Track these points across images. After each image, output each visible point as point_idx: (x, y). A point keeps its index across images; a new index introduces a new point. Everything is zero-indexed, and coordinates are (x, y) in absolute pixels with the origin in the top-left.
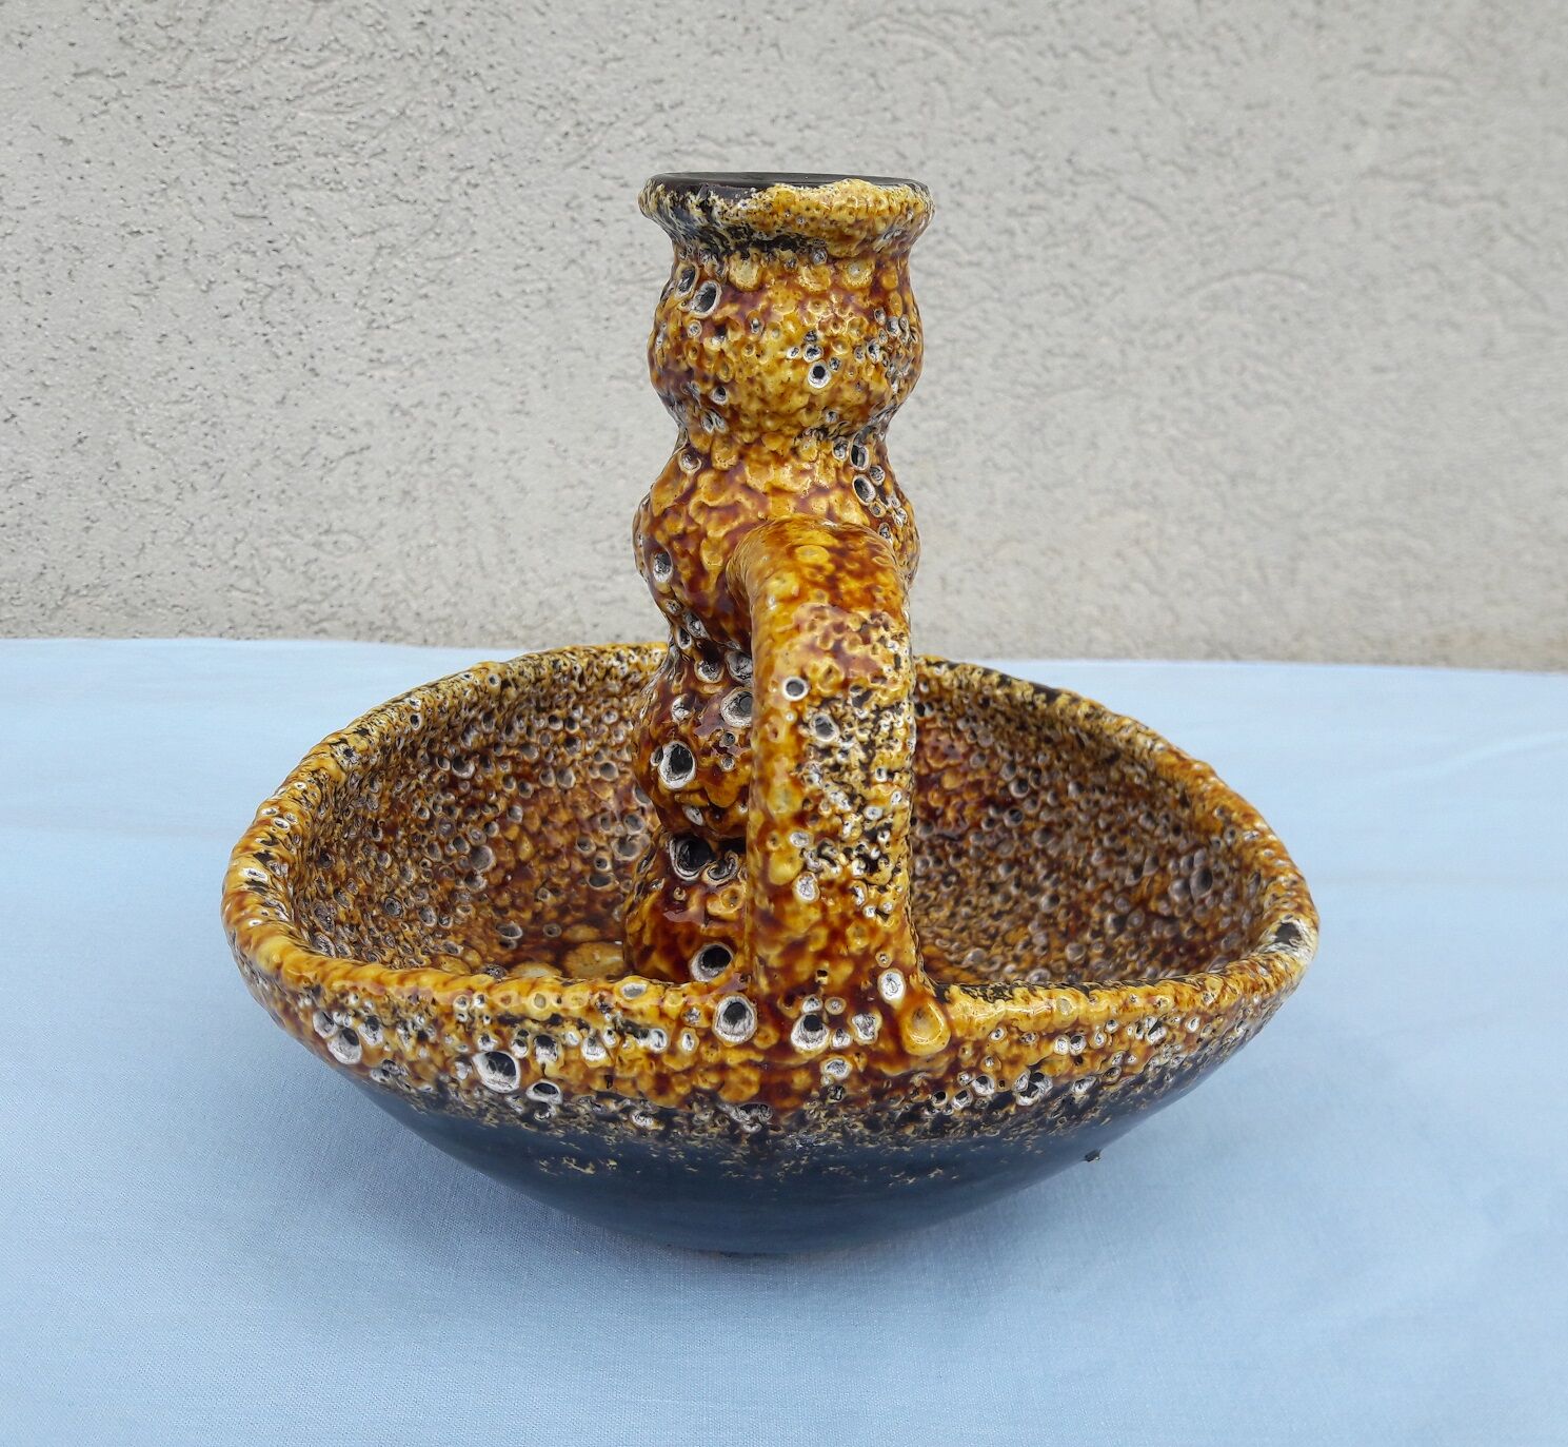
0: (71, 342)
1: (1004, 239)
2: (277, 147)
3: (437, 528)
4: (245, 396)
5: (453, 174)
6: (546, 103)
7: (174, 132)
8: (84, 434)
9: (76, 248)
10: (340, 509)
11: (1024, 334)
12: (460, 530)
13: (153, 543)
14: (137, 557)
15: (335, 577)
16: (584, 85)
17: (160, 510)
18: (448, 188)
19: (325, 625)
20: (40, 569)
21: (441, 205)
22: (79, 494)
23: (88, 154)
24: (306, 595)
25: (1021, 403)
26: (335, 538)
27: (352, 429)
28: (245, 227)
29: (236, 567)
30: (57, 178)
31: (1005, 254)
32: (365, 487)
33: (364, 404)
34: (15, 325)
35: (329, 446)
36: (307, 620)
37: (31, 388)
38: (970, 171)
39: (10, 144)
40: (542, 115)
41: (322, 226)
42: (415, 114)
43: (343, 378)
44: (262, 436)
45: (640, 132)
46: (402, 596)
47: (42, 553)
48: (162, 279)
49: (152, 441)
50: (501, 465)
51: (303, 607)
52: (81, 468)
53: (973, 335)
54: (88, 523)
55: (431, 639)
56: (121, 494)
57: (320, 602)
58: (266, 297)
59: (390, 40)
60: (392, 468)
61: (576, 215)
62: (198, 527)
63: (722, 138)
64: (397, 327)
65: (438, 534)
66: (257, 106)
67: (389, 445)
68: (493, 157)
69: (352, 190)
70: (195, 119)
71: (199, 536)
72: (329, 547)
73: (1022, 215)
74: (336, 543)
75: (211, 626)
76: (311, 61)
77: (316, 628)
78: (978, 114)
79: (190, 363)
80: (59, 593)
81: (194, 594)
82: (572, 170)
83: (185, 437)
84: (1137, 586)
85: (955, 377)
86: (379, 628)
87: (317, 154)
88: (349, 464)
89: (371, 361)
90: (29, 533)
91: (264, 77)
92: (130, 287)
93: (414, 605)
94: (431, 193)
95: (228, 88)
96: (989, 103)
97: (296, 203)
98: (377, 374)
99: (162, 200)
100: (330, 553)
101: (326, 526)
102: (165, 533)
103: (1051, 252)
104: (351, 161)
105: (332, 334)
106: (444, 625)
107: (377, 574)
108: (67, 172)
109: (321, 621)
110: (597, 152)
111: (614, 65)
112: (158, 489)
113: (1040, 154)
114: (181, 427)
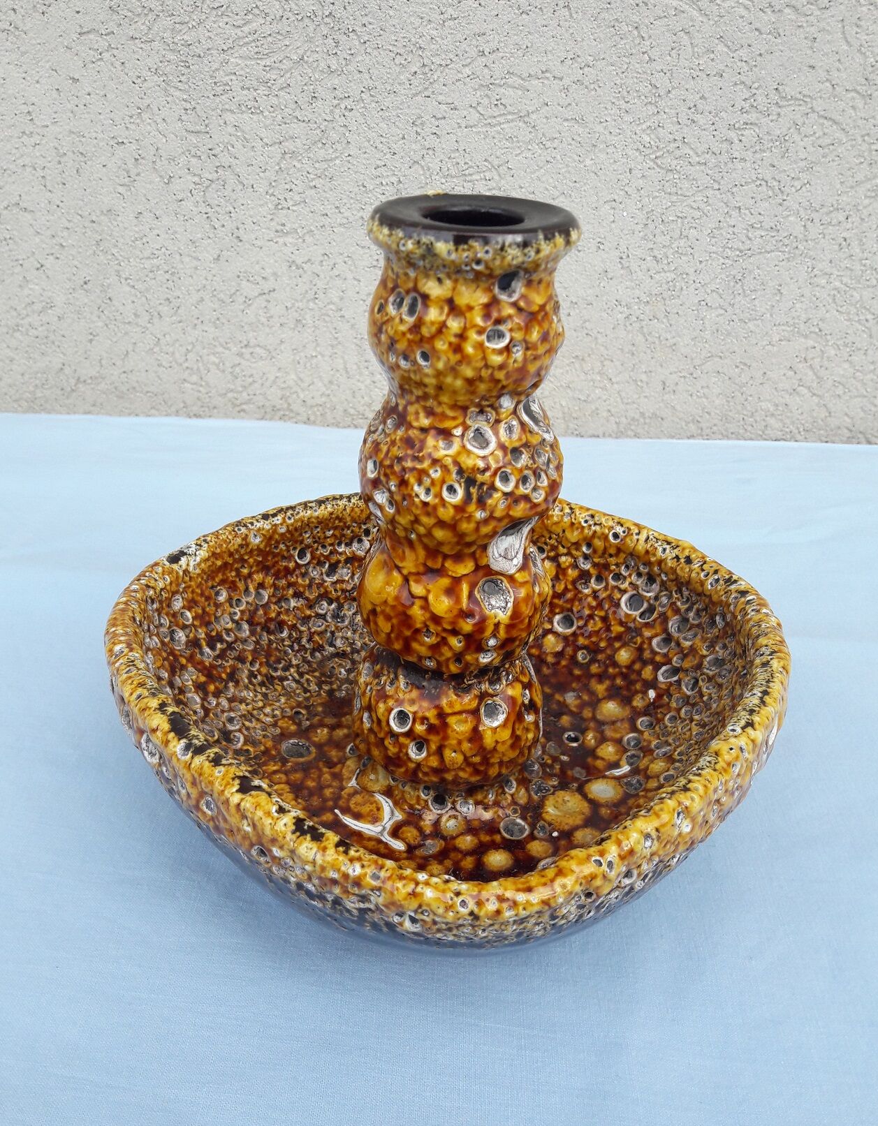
0: (79, 217)
1: (725, 145)
2: (215, 83)
3: (318, 345)
4: (194, 255)
5: (336, 102)
6: (402, 51)
7: (145, 73)
8: (87, 279)
9: (82, 154)
10: (255, 331)
11: (734, 213)
12: (332, 346)
13: (134, 351)
14: (123, 359)
15: (251, 376)
16: (429, 38)
17: (138, 329)
18: (332, 112)
19: (244, 407)
20: (60, 366)
21: (326, 123)
22: (85, 318)
23: (90, 89)
24: (232, 387)
25: (729, 262)
26: (251, 350)
27: (263, 278)
28: (193, 139)
29: (187, 368)
30: (69, 106)
31: (725, 157)
32: (272, 317)
33: (272, 261)
34: (43, 205)
35: (249, 289)
36: (233, 403)
37: (53, 247)
38: (703, 97)
39: (38, 82)
40: (399, 60)
41: (245, 138)
42: (311, 60)
43: (258, 243)
44: (204, 282)
45: (467, 71)
46: (294, 389)
47: (62, 356)
48: (138, 174)
49: (132, 284)
50: (362, 302)
51: (230, 395)
52: (86, 301)
53: (697, 214)
54: (92, 337)
55: (312, 418)
56: (112, 318)
57: (241, 392)
58: (207, 187)
59: (293, 6)
60: (289, 305)
61: (419, 130)
62: (163, 341)
63: (525, 75)
64: (294, 208)
65: (318, 349)
66: (202, 55)
67: (288, 289)
68: (364, 90)
69: (266, 113)
70: (160, 64)
71: (164, 347)
72: (248, 356)
73: (739, 129)
74: (252, 353)
75: (171, 406)
76: (240, 23)
77: (238, 409)
78: (712, 56)
79: (156, 232)
80: (73, 382)
81: (160, 384)
82: (419, 98)
83: (154, 281)
84: (803, 391)
85: (682, 243)
86: (279, 410)
87: (243, 88)
88: (261, 301)
89: (277, 231)
90: (53, 343)
91: (208, 34)
92: (117, 181)
93: (302, 396)
94: (320, 115)
95: (183, 42)
96: (721, 48)
97: (228, 122)
98: (281, 240)
99: (138, 121)
100: (248, 360)
101: (245, 343)
102: (141, 344)
103: (758, 156)
104: (267, 93)
105: (252, 213)
106: (320, 408)
107: (278, 375)
108: (76, 101)
109: (241, 404)
110: (436, 85)
111: (451, 23)
112: (136, 315)
113: (756, 85)
114: (151, 275)
